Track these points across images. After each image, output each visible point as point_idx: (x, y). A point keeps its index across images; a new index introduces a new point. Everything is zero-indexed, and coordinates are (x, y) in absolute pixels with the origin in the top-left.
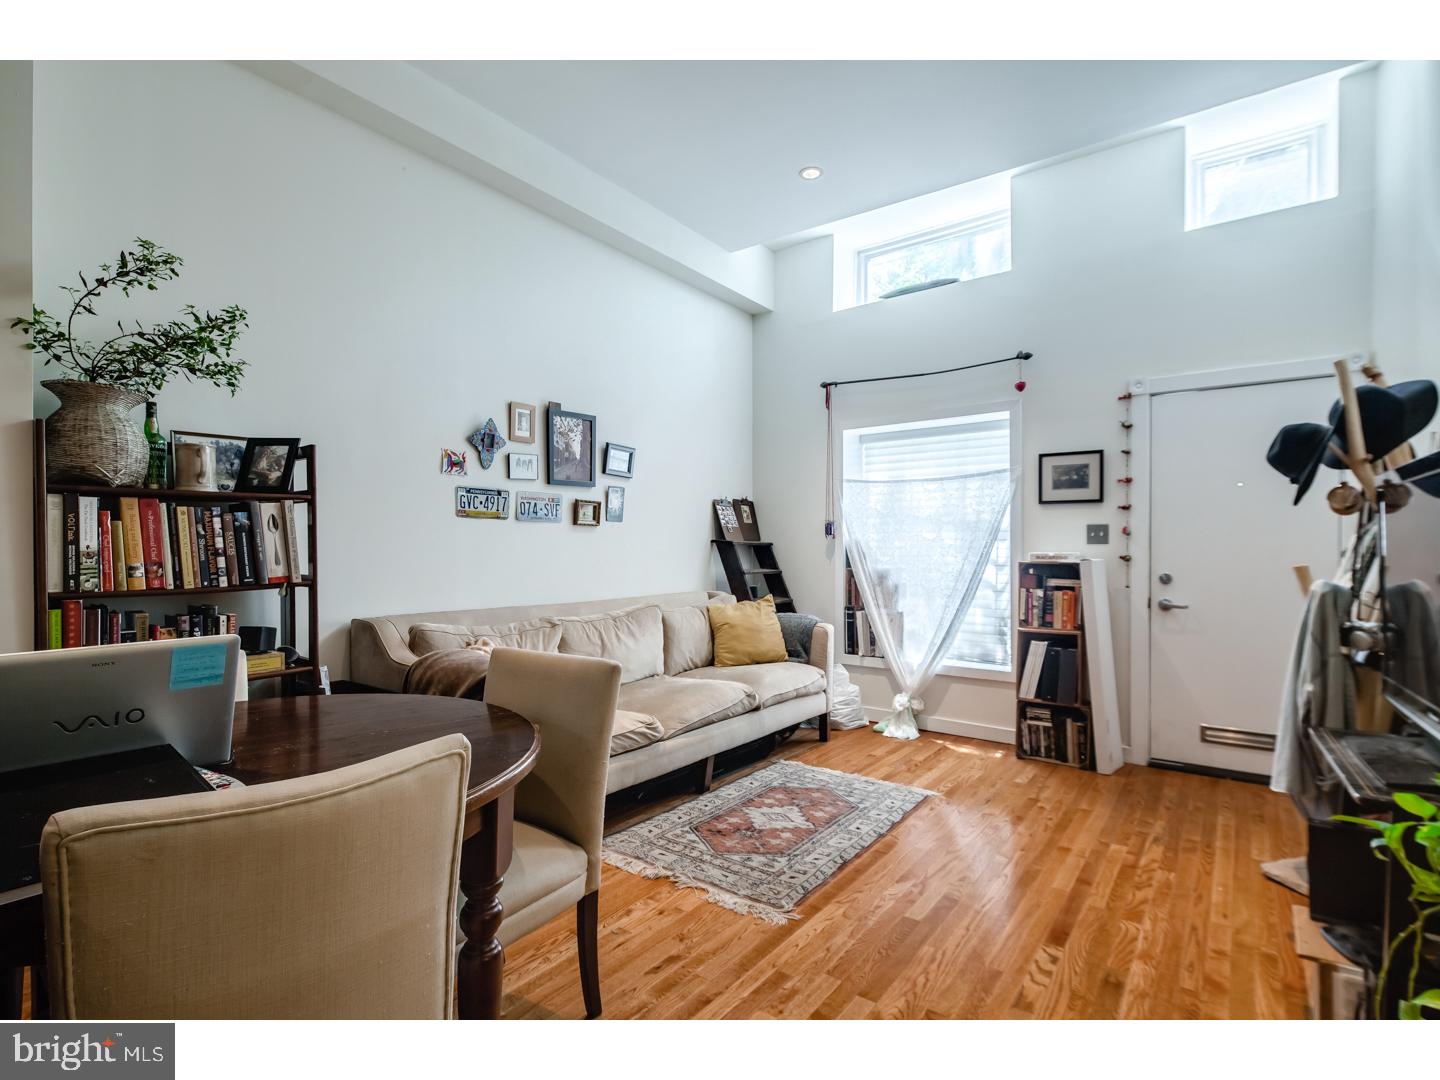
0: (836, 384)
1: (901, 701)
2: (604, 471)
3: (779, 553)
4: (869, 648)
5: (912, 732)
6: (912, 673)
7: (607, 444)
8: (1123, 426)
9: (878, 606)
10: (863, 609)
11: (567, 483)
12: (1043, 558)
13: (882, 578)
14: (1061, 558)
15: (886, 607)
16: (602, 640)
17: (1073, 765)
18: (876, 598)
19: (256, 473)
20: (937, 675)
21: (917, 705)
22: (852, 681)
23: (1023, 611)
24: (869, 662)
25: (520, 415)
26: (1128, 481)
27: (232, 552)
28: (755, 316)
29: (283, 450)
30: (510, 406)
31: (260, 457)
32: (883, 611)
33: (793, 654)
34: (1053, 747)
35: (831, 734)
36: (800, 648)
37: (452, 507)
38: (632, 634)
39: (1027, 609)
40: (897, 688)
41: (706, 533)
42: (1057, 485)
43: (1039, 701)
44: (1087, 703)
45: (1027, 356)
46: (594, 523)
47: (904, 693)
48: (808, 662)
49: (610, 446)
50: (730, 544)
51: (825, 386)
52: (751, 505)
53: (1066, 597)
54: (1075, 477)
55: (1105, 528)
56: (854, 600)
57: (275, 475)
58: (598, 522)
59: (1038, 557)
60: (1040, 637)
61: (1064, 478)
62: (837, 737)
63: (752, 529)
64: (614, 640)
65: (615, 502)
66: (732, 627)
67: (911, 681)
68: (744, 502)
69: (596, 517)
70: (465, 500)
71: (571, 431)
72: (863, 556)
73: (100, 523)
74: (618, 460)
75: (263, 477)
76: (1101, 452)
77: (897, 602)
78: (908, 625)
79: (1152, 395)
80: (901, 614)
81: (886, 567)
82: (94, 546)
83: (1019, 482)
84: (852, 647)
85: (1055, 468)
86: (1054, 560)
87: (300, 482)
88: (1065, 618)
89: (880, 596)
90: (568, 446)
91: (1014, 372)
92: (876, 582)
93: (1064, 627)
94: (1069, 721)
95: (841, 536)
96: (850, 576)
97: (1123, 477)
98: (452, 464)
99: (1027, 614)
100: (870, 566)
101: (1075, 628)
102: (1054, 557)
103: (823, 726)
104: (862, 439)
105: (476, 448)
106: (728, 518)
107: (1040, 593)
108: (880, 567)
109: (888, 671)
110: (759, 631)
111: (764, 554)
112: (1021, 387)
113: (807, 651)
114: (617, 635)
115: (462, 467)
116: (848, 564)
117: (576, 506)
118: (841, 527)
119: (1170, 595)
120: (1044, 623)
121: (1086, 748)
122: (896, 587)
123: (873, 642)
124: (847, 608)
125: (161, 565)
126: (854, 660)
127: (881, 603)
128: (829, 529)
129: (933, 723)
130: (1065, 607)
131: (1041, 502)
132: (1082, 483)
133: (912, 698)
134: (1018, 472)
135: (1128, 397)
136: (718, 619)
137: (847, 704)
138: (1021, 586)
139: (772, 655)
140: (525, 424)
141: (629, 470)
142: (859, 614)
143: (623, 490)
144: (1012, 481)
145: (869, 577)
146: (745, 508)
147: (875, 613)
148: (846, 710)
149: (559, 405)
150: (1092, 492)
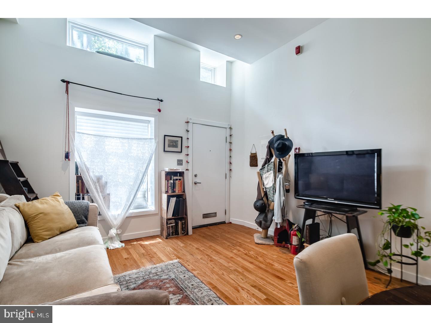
0: (71, 83)
1: (113, 232)
6: (116, 219)
8: (187, 130)
9: (97, 192)
10: (88, 194)
12: (172, 170)
13: (99, 179)
14: (178, 170)
15: (101, 192)
17: (181, 235)
18: (96, 188)
20: (127, 217)
21: (120, 232)
23: (166, 188)
26: (188, 147)
33: (80, 223)
34: (174, 231)
36: (84, 218)
39: (168, 187)
42: (169, 146)
43: (173, 217)
44: (186, 215)
45: (162, 101)
47: (113, 228)
50: (7, 163)
51: (64, 82)
53: (179, 182)
54: (174, 144)
55: (182, 161)
59: (171, 170)
60: (173, 196)
61: (171, 144)
63: (3, 153)
67: (116, 222)
72: (88, 169)
76: (182, 137)
77: (106, 189)
78: (112, 199)
79: (193, 123)
80: (109, 194)
81: (101, 174)
83: (158, 143)
85: (169, 140)
86: (176, 171)
88: (179, 189)
89: (98, 187)
91: (157, 105)
92: (96, 181)
93: (179, 192)
94: (179, 221)
95: (74, 159)
96: (79, 179)
97: (187, 146)
99: (167, 189)
100: (92, 174)
101: (183, 192)
102: (175, 170)
107: (172, 181)
108: (97, 174)
110: (63, 214)
111: (16, 168)
112: (159, 110)
113: (87, 219)
118: (74, 155)
119: (197, 180)
120: (174, 192)
121: (185, 229)
122: (106, 183)
127: (99, 190)
128: (67, 156)
130: (179, 185)
131: (164, 151)
132: (176, 146)
133: (118, 229)
134: (157, 140)
135: (188, 122)
138: (166, 180)
142: (86, 197)
144: (155, 142)
147: (96, 195)
150: (179, 149)
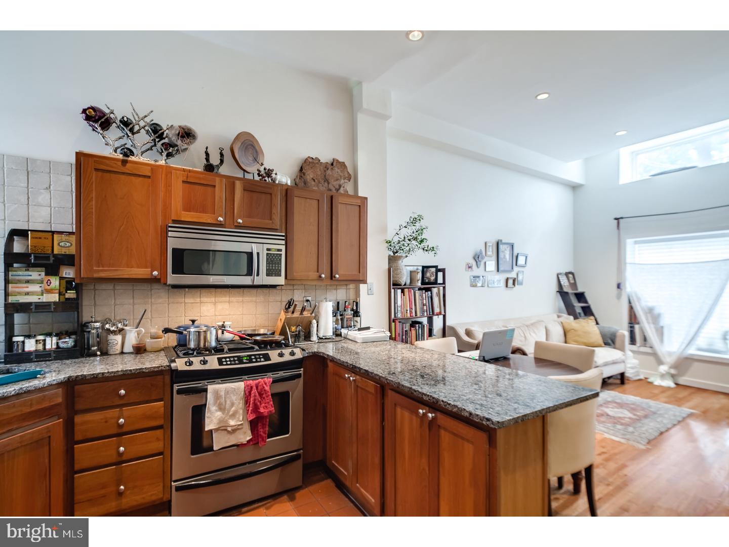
0: (622, 218)
1: (663, 369)
2: (516, 265)
3: (588, 297)
4: (643, 342)
5: (672, 385)
6: (670, 356)
7: (518, 254)
9: (649, 323)
10: (638, 323)
11: (505, 271)
13: (651, 309)
15: (653, 324)
16: (524, 335)
18: (647, 319)
19: (426, 278)
20: (686, 357)
21: (673, 371)
22: (635, 358)
24: (643, 349)
25: (489, 246)
27: (427, 304)
28: (575, 187)
29: (433, 270)
30: (486, 243)
31: (426, 272)
32: (652, 326)
33: (606, 344)
35: (626, 381)
36: (610, 341)
37: (468, 283)
38: (535, 332)
40: (660, 362)
41: (555, 288)
46: (513, 286)
47: (665, 365)
48: (615, 348)
49: (519, 254)
50: (567, 293)
51: (616, 219)
52: (573, 274)
56: (633, 320)
57: (433, 278)
58: (515, 286)
62: (628, 383)
63: (574, 285)
64: (529, 335)
65: (520, 277)
66: (575, 330)
67: (670, 360)
68: (570, 273)
69: (514, 284)
70: (473, 280)
71: (506, 250)
72: (639, 299)
73: (401, 298)
74: (521, 260)
75: (429, 279)
77: (660, 321)
78: (667, 332)
80: (662, 327)
81: (653, 304)
82: (400, 305)
84: (633, 341)
87: (440, 280)
89: (650, 318)
90: (505, 256)
92: (647, 312)
95: (625, 288)
96: (631, 308)
98: (469, 267)
100: (644, 304)
103: (622, 379)
104: (636, 243)
105: (476, 260)
106: (564, 281)
108: (650, 304)
109: (655, 355)
111: (580, 297)
113: (614, 342)
114: (529, 333)
115: (472, 268)
116: (630, 303)
117: (507, 280)
118: (625, 285)
122: (659, 315)
123: (645, 339)
124: (630, 323)
125: (412, 309)
126: (634, 348)
127: (650, 321)
128: (619, 286)
129: (683, 380)
133: (671, 367)
136: (567, 327)
137: (632, 368)
139: (596, 344)
140: (491, 250)
141: (525, 263)
142: (637, 327)
143: (523, 272)
145: (643, 309)
146: (571, 276)
147: (646, 326)
148: (632, 371)
149: (501, 240)
